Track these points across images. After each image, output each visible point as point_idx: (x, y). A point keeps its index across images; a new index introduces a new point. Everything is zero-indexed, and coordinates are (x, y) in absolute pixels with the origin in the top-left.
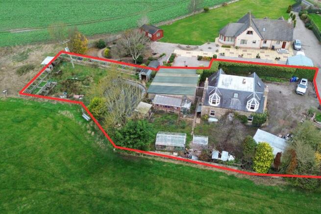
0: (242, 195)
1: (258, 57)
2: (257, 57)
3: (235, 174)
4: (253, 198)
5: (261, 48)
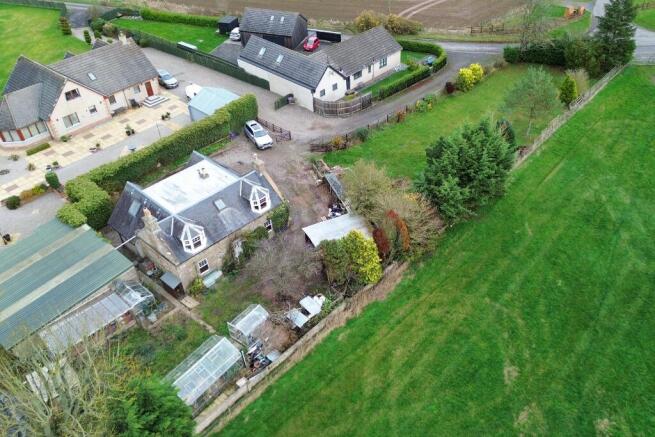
0: (392, 329)
1: (130, 132)
2: (128, 133)
3: (348, 314)
4: (404, 318)
5: (113, 115)
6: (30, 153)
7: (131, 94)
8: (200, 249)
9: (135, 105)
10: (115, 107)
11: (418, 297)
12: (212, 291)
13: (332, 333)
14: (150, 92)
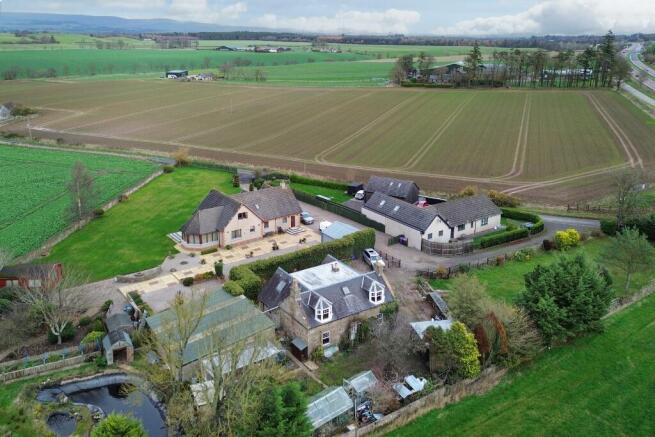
0: (489, 418)
1: (275, 248)
2: (274, 249)
3: (447, 399)
4: (501, 412)
5: (264, 236)
6: (203, 253)
7: (279, 222)
8: (326, 320)
9: (280, 231)
10: (267, 230)
11: (516, 399)
12: (329, 360)
13: (431, 411)
14: (293, 224)
